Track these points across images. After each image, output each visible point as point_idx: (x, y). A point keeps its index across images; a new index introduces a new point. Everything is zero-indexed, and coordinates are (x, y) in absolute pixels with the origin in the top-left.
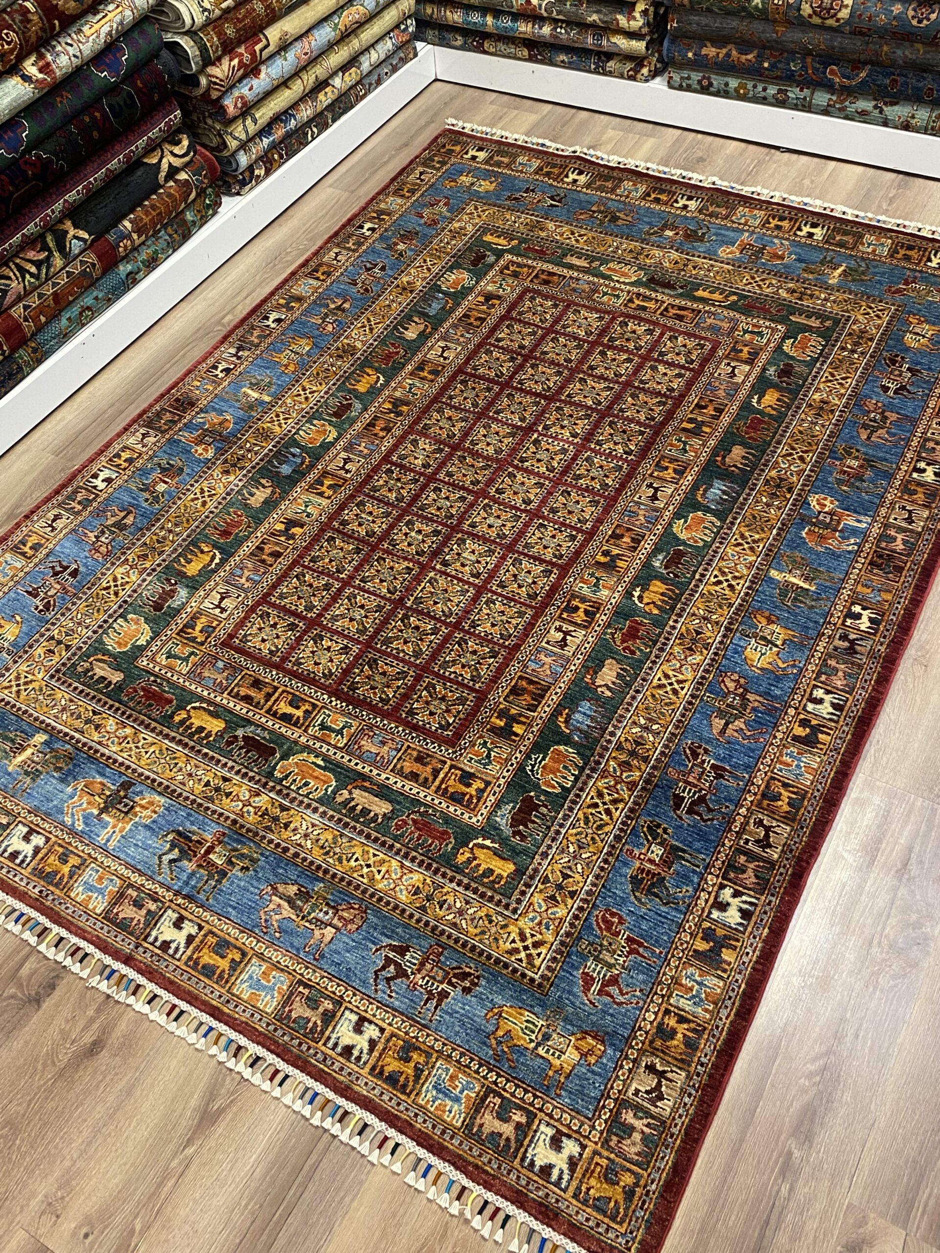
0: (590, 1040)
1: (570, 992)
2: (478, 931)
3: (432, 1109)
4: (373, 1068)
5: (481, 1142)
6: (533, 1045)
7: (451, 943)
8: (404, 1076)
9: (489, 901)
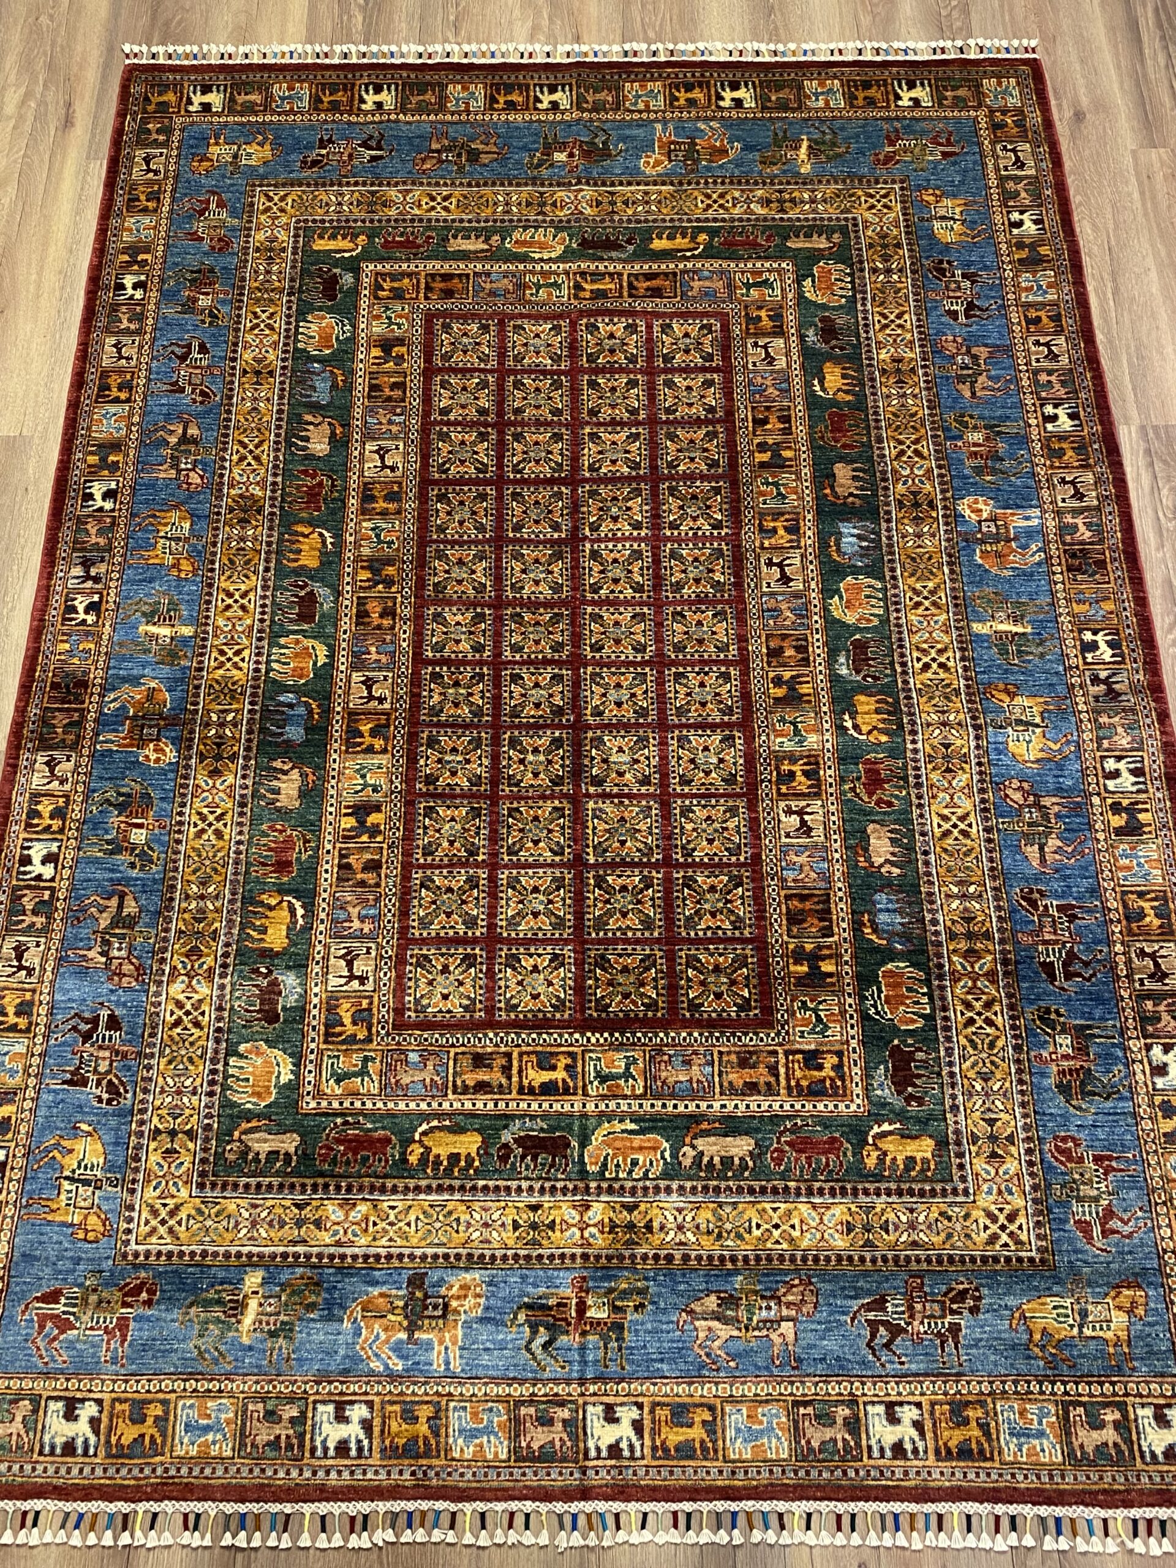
0: (1126, 1292)
1: (1076, 1251)
2: (943, 1235)
3: (1024, 1459)
4: (937, 1452)
5: (1092, 1463)
6: (1076, 1331)
7: (925, 1266)
8: (974, 1441)
9: (934, 1196)
